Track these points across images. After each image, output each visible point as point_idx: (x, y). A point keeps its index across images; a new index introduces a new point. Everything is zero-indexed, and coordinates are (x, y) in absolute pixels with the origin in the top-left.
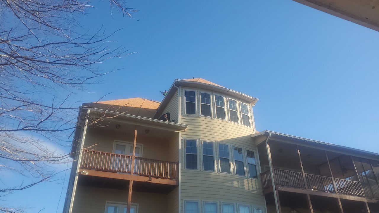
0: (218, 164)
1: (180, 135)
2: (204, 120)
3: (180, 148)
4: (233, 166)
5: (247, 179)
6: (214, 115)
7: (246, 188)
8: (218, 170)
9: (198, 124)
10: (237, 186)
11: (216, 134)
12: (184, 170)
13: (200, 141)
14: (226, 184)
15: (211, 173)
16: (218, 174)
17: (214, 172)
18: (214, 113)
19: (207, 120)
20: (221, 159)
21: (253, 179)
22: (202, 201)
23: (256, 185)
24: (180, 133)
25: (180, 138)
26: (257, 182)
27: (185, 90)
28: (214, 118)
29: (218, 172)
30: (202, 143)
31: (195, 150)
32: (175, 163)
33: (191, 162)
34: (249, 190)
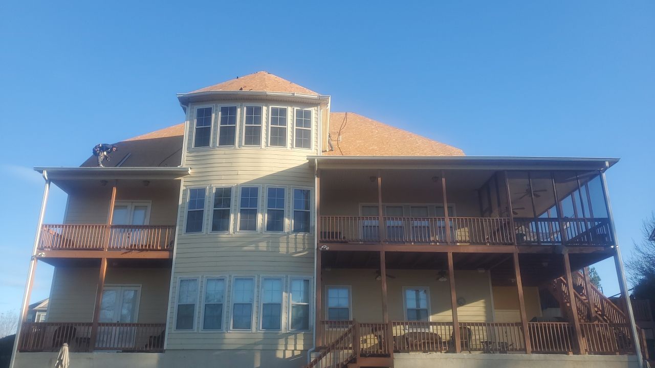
0: (235, 219)
1: (182, 184)
2: (222, 152)
3: (180, 202)
4: (262, 219)
5: (286, 237)
6: (240, 141)
7: (283, 249)
8: (235, 228)
9: (212, 161)
10: (265, 249)
11: (240, 172)
12: (183, 235)
13: (211, 188)
14: (245, 248)
15: (223, 236)
16: (234, 235)
17: (228, 233)
18: (240, 137)
19: (227, 152)
20: (242, 211)
21: (298, 234)
22: (202, 277)
23: (304, 244)
24: (182, 179)
25: (182, 188)
26: (306, 238)
27: (196, 107)
28: (240, 146)
29: (234, 233)
30: (214, 191)
31: (202, 203)
32: (169, 227)
33: (194, 223)
34: (288, 252)
